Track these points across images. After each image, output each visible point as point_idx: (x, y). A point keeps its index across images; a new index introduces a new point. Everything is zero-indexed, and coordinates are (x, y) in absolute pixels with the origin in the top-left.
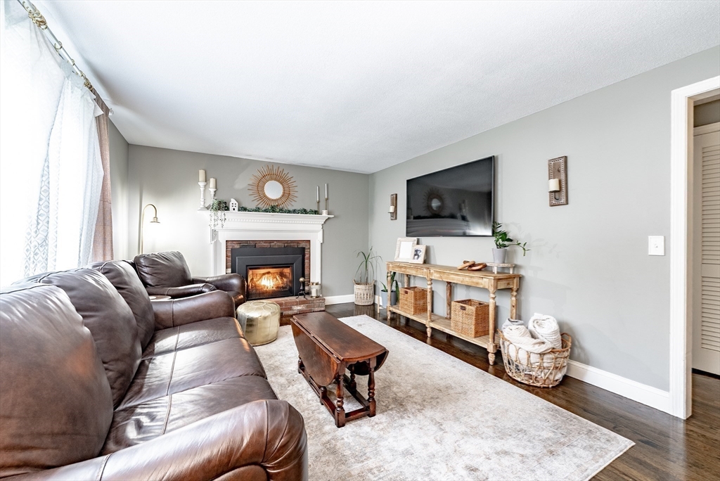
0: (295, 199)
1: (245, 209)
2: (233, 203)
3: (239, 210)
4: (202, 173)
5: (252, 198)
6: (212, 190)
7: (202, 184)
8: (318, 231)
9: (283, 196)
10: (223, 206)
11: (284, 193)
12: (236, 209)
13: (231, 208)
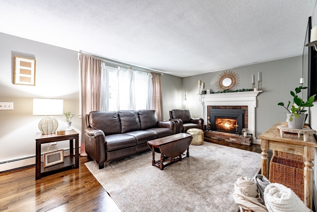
0: (239, 85)
1: (213, 93)
2: (208, 91)
3: (210, 93)
4: (199, 82)
5: (217, 87)
6: (202, 87)
7: (199, 86)
8: (253, 101)
9: (231, 84)
10: (205, 93)
11: (232, 83)
12: (209, 93)
13: (207, 93)
